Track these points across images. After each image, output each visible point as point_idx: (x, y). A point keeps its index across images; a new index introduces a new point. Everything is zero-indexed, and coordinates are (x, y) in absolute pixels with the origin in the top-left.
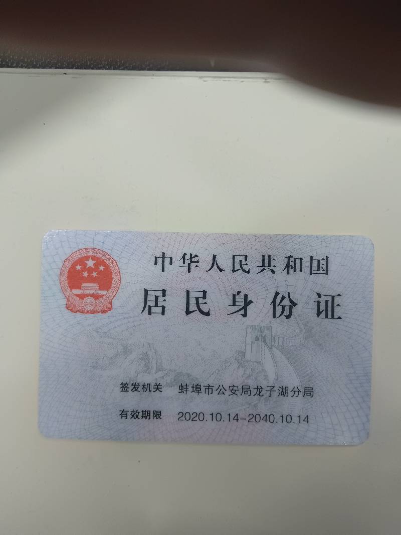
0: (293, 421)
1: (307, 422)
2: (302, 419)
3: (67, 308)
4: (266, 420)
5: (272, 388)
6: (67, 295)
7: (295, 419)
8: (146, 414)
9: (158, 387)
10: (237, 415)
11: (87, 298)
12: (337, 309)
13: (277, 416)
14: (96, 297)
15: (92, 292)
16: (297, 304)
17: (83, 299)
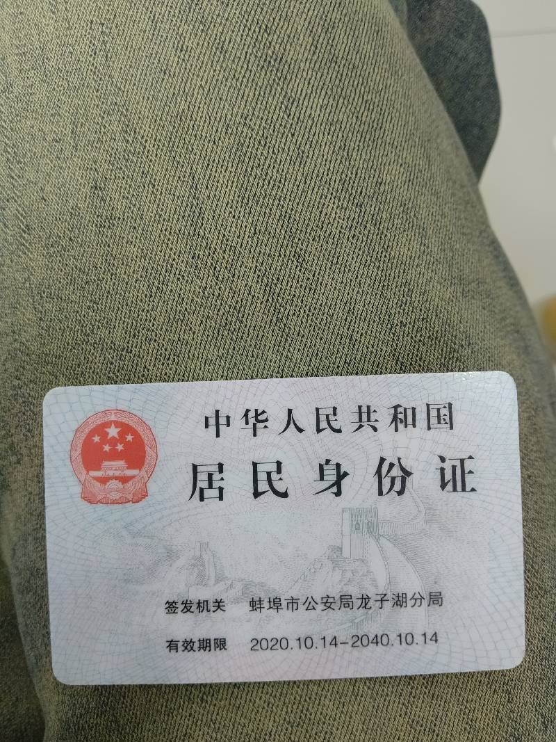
0: (415, 641)
1: (436, 641)
2: (429, 637)
3: (83, 498)
4: (377, 643)
5: (383, 596)
6: (82, 479)
7: (419, 638)
8: (205, 645)
9: (219, 605)
10: (335, 638)
11: (111, 481)
12: (468, 478)
13: (393, 637)
14: (124, 480)
15: (117, 473)
16: (411, 474)
17: (106, 484)
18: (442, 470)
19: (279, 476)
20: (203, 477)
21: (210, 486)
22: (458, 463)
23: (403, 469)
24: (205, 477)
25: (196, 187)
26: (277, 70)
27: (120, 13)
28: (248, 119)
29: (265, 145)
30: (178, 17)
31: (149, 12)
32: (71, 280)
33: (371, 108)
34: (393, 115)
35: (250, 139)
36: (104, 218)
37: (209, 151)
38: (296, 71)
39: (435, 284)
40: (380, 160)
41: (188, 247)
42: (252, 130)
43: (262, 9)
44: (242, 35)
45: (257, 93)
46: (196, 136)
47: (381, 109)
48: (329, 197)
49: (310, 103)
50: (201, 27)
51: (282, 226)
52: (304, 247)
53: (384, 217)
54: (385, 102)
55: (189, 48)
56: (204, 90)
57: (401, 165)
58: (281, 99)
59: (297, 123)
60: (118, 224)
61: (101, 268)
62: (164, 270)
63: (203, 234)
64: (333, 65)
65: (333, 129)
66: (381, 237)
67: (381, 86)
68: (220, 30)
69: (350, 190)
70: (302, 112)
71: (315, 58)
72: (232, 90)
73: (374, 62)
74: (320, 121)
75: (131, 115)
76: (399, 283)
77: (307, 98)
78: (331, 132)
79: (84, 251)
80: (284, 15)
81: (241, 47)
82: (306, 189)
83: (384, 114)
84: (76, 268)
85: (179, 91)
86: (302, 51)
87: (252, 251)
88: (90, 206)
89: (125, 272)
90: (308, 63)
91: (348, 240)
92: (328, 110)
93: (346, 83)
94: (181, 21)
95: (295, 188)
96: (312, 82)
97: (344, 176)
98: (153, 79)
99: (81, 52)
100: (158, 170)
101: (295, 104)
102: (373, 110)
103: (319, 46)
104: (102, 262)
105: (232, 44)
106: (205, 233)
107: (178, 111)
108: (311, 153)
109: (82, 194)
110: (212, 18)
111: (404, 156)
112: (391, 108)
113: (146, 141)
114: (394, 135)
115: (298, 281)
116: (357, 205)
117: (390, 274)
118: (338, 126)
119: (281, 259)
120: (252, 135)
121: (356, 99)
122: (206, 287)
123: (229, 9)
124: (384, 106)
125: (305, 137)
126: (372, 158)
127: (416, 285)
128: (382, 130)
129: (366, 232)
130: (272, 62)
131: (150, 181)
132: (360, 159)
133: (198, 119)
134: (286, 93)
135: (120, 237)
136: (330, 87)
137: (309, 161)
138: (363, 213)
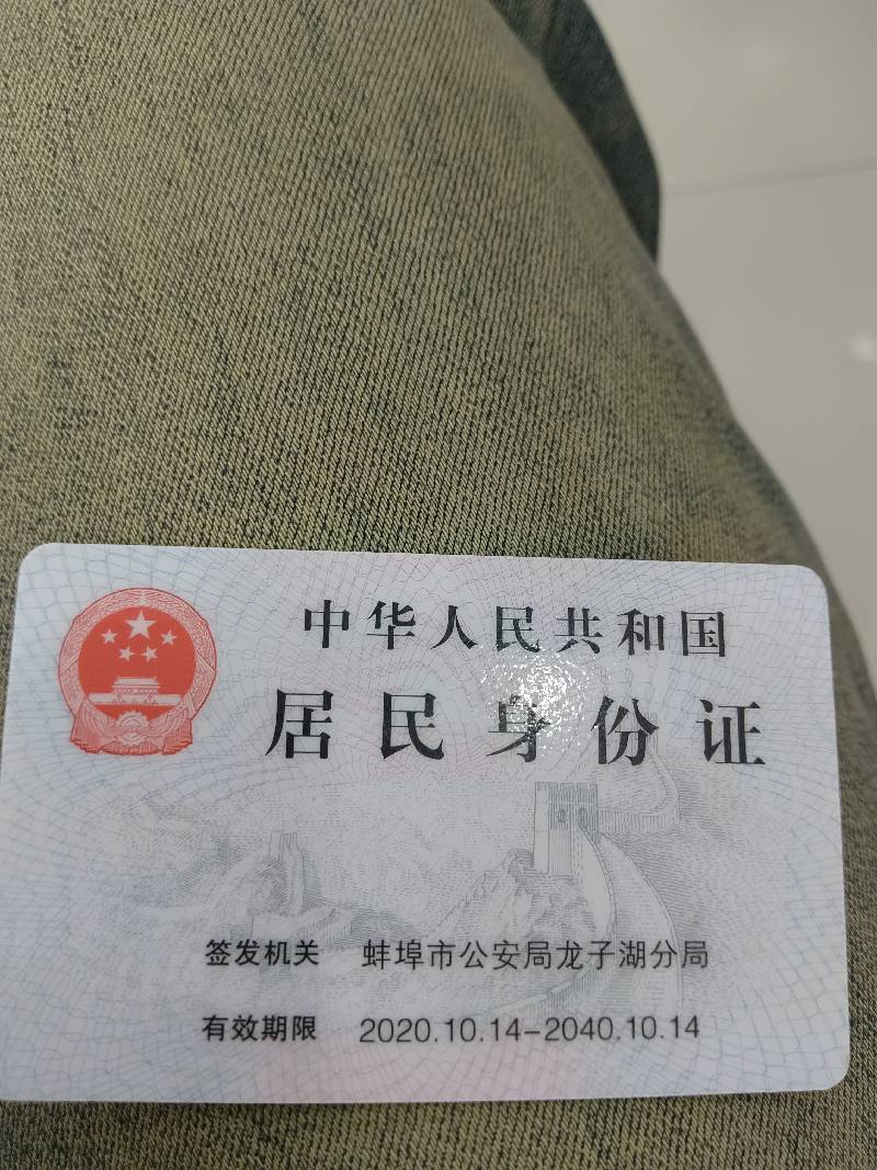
3: (74, 741)
6: (76, 705)
11: (127, 714)
12: (750, 740)
14: (152, 712)
15: (140, 700)
16: (656, 728)
17: (117, 718)
18: (708, 724)
19: (428, 721)
20: (294, 714)
21: (306, 732)
22: (734, 715)
23: (641, 719)
24: (298, 715)
25: (227, 359)
26: (352, 178)
27: (95, 94)
28: (309, 254)
29: (339, 293)
30: (190, 100)
31: (142, 92)
32: (13, 517)
33: (506, 231)
34: (543, 241)
35: (313, 283)
36: (70, 412)
37: (246, 303)
38: (381, 180)
39: (639, 496)
40: (528, 310)
41: (215, 455)
42: (317, 270)
43: (324, 88)
44: (293, 127)
45: (322, 213)
46: (223, 280)
47: (522, 234)
48: (449, 368)
49: (408, 227)
50: (228, 114)
51: (374, 419)
52: (413, 449)
53: (542, 396)
54: (528, 222)
55: (209, 147)
56: (234, 210)
57: (562, 316)
58: (361, 222)
59: (390, 258)
60: (94, 422)
61: (64, 495)
62: (174, 495)
63: (240, 434)
64: (440, 168)
65: (447, 264)
66: (540, 428)
67: (518, 198)
68: (258, 118)
69: (482, 356)
70: (396, 241)
71: (412, 158)
72: (280, 210)
73: (505, 163)
74: (426, 253)
75: (114, 249)
76: (578, 498)
77: (403, 219)
78: (445, 270)
79: (35, 467)
80: (359, 97)
81: (293, 144)
82: (410, 358)
83: (527, 240)
84: (21, 496)
85: (194, 211)
86: (390, 149)
87: (326, 460)
88: (45, 392)
89: (107, 501)
90: (400, 167)
91: (485, 436)
92: (437, 236)
93: (463, 196)
94: (195, 106)
95: (393, 359)
96: (408, 195)
97: (471, 335)
98: (150, 193)
99: (31, 152)
100: (161, 334)
101: (384, 229)
102: (508, 236)
103: (416, 142)
104: (66, 486)
105: (277, 139)
106: (243, 433)
107: (193, 242)
108: (415, 302)
109: (32, 375)
110: (245, 101)
111: (566, 302)
112: (539, 231)
113: (141, 288)
114: (545, 272)
115: (405, 504)
116: (496, 379)
117: (560, 486)
118: (455, 261)
119: (375, 469)
120: (316, 277)
121: (480, 220)
122: (248, 521)
123: (271, 88)
124: (527, 228)
125: (404, 279)
126: (514, 306)
127: (607, 500)
128: (526, 265)
129: (515, 421)
130: (344, 166)
131: (148, 352)
132: (495, 310)
133: (227, 253)
134: (369, 211)
135: (97, 443)
136: (438, 202)
137: (412, 314)
138: (506, 391)
